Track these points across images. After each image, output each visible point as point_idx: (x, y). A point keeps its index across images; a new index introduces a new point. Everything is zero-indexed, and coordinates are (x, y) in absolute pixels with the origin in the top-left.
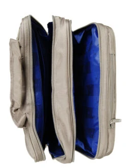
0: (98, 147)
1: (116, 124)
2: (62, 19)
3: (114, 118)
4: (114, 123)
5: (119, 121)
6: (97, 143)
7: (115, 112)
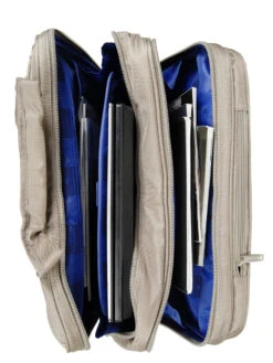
0: (211, 318)
1: (253, 265)
2: (135, 38)
3: (248, 254)
4: (248, 264)
5: (257, 258)
6: (209, 309)
7: (249, 239)
